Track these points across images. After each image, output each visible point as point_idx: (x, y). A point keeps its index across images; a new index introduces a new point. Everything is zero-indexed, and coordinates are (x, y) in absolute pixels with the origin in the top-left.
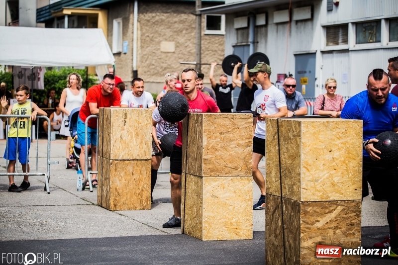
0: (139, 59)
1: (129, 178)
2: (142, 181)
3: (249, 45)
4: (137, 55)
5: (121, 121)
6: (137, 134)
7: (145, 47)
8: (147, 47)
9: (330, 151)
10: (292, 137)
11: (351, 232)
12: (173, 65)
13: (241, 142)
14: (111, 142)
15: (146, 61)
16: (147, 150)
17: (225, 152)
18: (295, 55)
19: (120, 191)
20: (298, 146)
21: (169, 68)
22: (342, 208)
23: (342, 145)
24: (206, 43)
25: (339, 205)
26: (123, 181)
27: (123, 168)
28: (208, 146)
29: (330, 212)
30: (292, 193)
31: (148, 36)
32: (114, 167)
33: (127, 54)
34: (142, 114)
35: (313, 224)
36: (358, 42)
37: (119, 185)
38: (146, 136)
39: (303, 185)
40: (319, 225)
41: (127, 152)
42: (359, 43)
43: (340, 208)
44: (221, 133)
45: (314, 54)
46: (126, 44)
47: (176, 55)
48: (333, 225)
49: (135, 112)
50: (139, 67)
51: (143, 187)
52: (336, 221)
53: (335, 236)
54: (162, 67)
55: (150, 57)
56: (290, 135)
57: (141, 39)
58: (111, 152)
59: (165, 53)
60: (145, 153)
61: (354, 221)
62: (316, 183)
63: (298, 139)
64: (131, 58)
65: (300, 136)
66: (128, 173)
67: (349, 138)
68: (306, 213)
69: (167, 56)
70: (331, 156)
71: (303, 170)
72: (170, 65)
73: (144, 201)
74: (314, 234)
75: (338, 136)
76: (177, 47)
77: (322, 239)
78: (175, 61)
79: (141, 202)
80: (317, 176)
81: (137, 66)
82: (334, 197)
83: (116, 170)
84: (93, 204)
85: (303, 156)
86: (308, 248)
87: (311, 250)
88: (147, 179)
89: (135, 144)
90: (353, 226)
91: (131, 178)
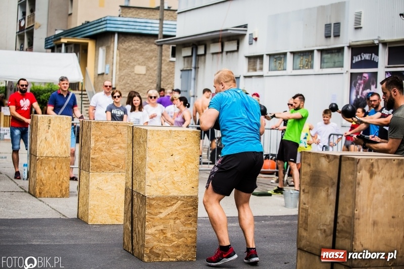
0: (117, 79)
1: (51, 171)
2: (62, 174)
3: (191, 70)
4: (116, 75)
5: (46, 125)
6: (59, 137)
7: (122, 69)
8: (124, 70)
9: (172, 155)
10: (142, 143)
11: (189, 222)
12: (144, 85)
13: (123, 145)
14: (38, 142)
15: (123, 80)
16: (66, 149)
17: (109, 153)
19: (44, 182)
20: (145, 150)
21: (140, 87)
22: (182, 202)
23: (182, 150)
24: (171, 68)
25: (180, 200)
26: (47, 174)
27: (47, 163)
28: (95, 147)
29: (172, 205)
30: (141, 188)
31: (125, 61)
32: (40, 162)
33: (108, 75)
34: (63, 120)
35: (156, 214)
36: (270, 70)
37: (43, 177)
38: (66, 138)
39: (148, 183)
40: (162, 216)
41: (50, 151)
43: (180, 203)
44: (106, 137)
45: (239, 78)
46: (108, 66)
47: (146, 77)
48: (173, 216)
49: (58, 119)
50: (117, 85)
51: (63, 179)
52: (176, 212)
53: (175, 225)
54: (135, 86)
55: (126, 77)
56: (141, 140)
57: (119, 63)
58: (38, 150)
59: (138, 74)
60: (65, 152)
61: (191, 214)
62: (159, 182)
63: (145, 143)
64: (111, 78)
65: (146, 142)
66: (51, 168)
67: (188, 145)
68: (150, 205)
69: (139, 77)
70: (173, 160)
71: (148, 170)
72: (141, 84)
73: (63, 191)
74: (157, 224)
75: (179, 143)
76: (147, 70)
77: (164, 227)
78: (145, 82)
79: (61, 191)
80: (160, 175)
81: (115, 85)
82: (174, 193)
83: (41, 165)
84: (25, 191)
85: (148, 159)
86: (152, 234)
87: (155, 236)
88: (67, 173)
89: (57, 144)
90: (191, 218)
91: (53, 172)
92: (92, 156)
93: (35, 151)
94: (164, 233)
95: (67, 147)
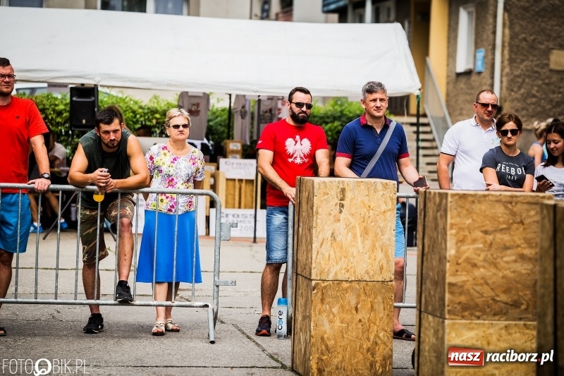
0: (505, 84)
1: (348, 317)
2: (375, 324)
4: (502, 76)
5: (334, 203)
6: (366, 231)
7: (518, 60)
8: (523, 61)
13: (527, 252)
14: (314, 246)
15: (520, 88)
16: (384, 262)
17: (493, 270)
19: (331, 343)
26: (337, 323)
27: (336, 297)
28: (457, 257)
31: (525, 40)
32: (320, 294)
33: (483, 75)
34: (376, 191)
37: (328, 331)
38: (383, 235)
41: (344, 266)
44: (486, 232)
46: (481, 55)
49: (362, 187)
50: (505, 101)
51: (377, 336)
57: (510, 45)
58: (313, 265)
59: (559, 72)
60: (381, 268)
64: (489, 82)
66: (347, 307)
69: (562, 79)
81: (501, 99)
83: (322, 301)
84: (284, 367)
88: (386, 320)
89: (361, 249)
91: (353, 318)
92: (449, 279)
93: (307, 267)
95: (387, 255)
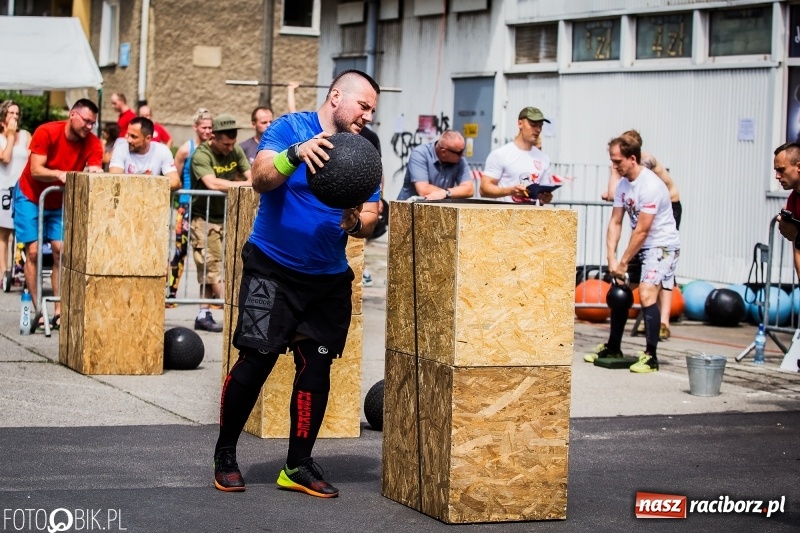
0: (150, 79)
1: (120, 311)
2: (147, 318)
3: (366, 58)
4: (147, 70)
5: (108, 198)
6: (140, 227)
7: (163, 56)
8: (167, 56)
9: (514, 269)
10: (440, 240)
11: (550, 428)
12: (217, 93)
14: (89, 241)
15: (164, 82)
16: (158, 257)
18: (455, 80)
19: (103, 337)
20: (451, 258)
21: (209, 99)
22: (535, 379)
23: (537, 257)
24: (282, 51)
25: (529, 374)
26: (110, 317)
27: (109, 292)
29: (511, 388)
30: (438, 348)
31: (170, 35)
32: (93, 289)
33: (127, 69)
34: (150, 186)
35: (476, 410)
36: (576, 58)
37: (101, 325)
38: (156, 230)
39: (459, 336)
40: (488, 413)
41: (119, 261)
42: (578, 60)
43: (529, 382)
45: (492, 78)
46: (126, 48)
47: (222, 73)
48: (515, 414)
49: (137, 183)
50: (150, 95)
51: (149, 330)
52: (522, 405)
53: (520, 435)
54: (195, 96)
55: (172, 75)
56: (437, 235)
57: (156, 41)
58: (88, 260)
59: (202, 68)
60: (155, 263)
61: (555, 407)
62: (485, 332)
63: (451, 242)
64: (135, 76)
65: (455, 237)
66: (120, 302)
67: (550, 245)
68: (463, 388)
69: (205, 75)
70: (515, 279)
71: (459, 305)
72: (210, 93)
73: (149, 358)
74: (477, 431)
75: (529, 240)
76: (225, 57)
77: (494, 440)
78: (220, 85)
79: (143, 359)
80: (486, 316)
81: (146, 93)
82: (517, 358)
83: (96, 295)
84: (50, 361)
85: (459, 278)
86: (466, 458)
87: (472, 462)
88: (157, 314)
89: (135, 245)
90: (554, 417)
91: (125, 312)
93: (81, 262)
94: (495, 455)
95: (160, 250)
